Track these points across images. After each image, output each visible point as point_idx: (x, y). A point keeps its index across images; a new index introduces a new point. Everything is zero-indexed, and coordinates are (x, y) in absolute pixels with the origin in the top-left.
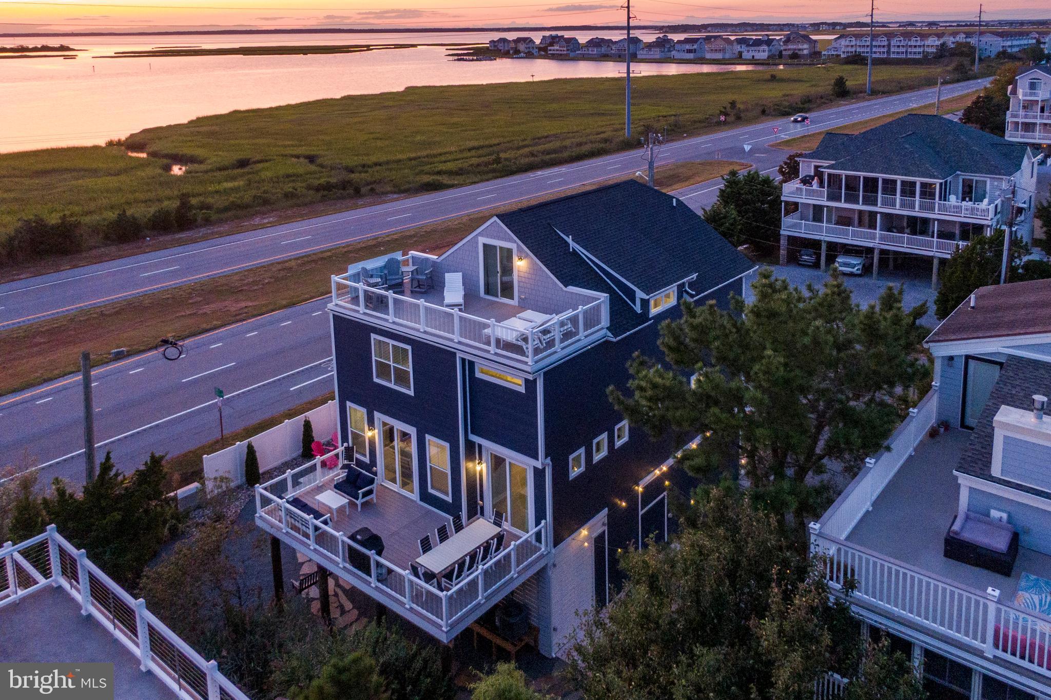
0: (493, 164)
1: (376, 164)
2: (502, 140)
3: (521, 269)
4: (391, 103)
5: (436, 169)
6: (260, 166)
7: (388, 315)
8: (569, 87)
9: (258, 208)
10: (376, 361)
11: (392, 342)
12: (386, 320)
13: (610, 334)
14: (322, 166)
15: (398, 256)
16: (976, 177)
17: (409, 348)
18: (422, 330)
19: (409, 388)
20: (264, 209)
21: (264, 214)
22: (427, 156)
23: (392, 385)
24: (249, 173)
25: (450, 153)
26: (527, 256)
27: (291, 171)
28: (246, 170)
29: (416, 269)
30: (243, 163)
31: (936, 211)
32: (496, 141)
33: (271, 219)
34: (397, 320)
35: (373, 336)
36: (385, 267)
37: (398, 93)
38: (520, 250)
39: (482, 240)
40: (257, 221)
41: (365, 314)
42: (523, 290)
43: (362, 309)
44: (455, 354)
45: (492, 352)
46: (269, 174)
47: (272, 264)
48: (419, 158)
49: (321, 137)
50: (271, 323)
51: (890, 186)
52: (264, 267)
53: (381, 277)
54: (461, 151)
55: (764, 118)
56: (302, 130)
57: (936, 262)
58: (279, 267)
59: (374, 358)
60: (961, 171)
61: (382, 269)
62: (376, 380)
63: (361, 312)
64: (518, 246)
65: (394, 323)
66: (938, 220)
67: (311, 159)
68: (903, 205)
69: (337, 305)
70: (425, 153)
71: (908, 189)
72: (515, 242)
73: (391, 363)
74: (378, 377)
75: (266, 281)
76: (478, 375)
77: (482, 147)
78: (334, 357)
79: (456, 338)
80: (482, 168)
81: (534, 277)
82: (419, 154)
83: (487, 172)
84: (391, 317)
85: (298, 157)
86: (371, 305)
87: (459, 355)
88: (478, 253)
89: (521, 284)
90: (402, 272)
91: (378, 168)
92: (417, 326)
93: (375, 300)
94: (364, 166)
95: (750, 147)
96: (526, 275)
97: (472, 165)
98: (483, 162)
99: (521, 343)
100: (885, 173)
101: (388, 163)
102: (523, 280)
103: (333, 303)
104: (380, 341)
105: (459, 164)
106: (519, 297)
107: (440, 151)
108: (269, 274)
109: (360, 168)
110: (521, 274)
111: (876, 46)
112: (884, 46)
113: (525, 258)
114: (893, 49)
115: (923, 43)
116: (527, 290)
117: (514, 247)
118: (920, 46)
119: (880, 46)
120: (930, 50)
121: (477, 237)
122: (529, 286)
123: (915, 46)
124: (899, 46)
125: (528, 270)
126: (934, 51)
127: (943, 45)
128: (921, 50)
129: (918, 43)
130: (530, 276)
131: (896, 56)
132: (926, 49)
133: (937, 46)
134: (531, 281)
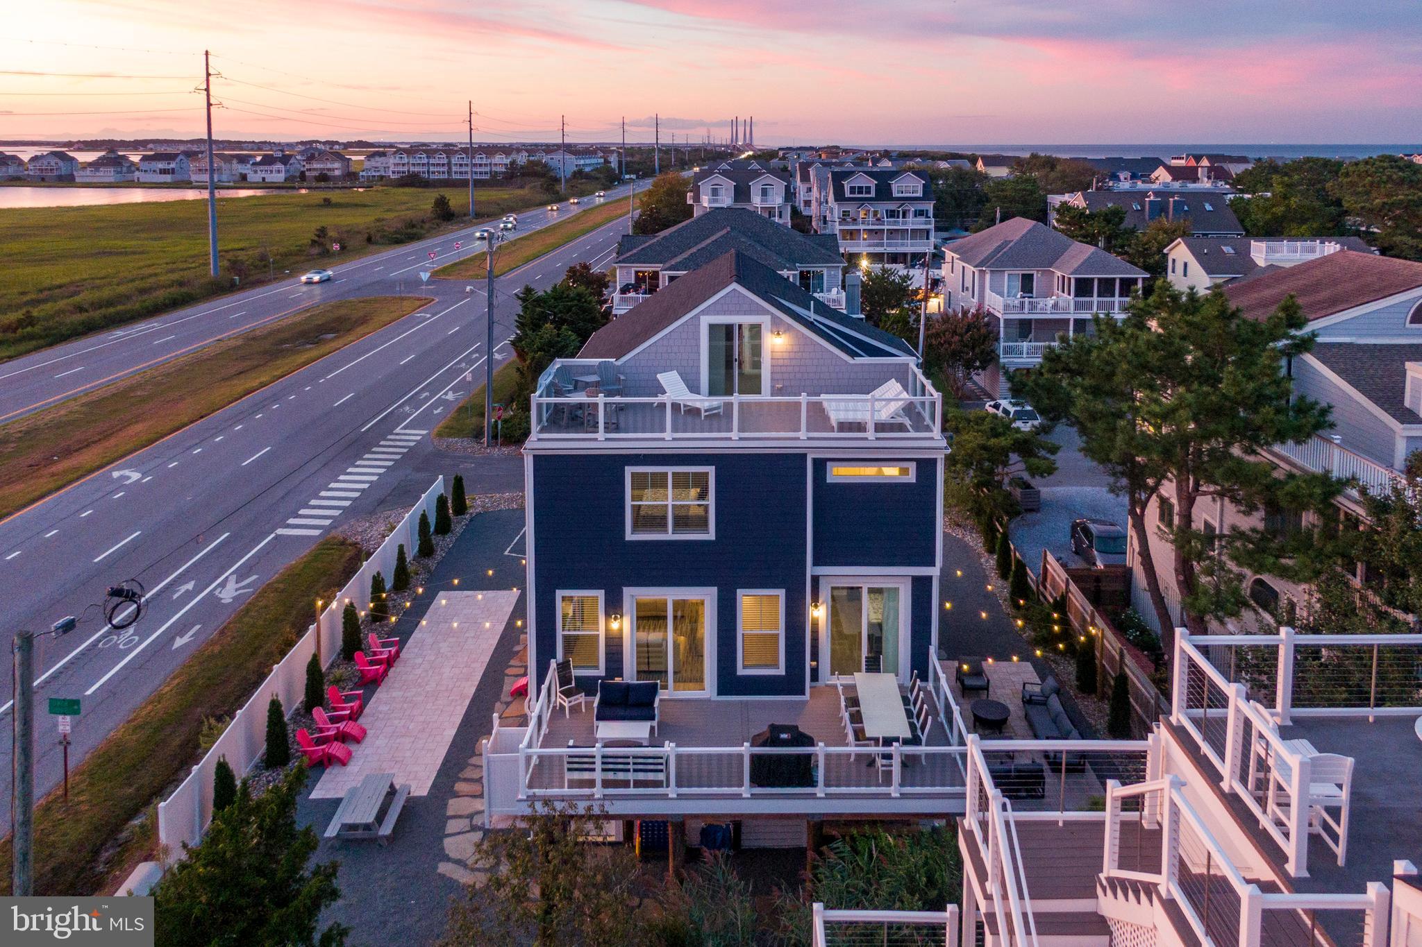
3: (776, 348)
7: (662, 431)
11: (672, 470)
12: (660, 440)
16: (813, 269)
17: (710, 469)
18: (734, 438)
26: (789, 328)
34: (680, 435)
35: (630, 470)
38: (775, 321)
39: (706, 321)
41: (609, 440)
42: (779, 376)
43: (601, 434)
44: (804, 455)
45: (872, 438)
55: (372, 248)
60: (800, 263)
63: (601, 438)
64: (774, 318)
65: (675, 440)
72: (768, 312)
73: (669, 502)
76: (832, 478)
79: (803, 434)
81: (799, 355)
84: (667, 434)
87: (812, 455)
89: (777, 369)
92: (723, 434)
95: (428, 274)
96: (786, 355)
102: (781, 362)
104: (645, 474)
106: (771, 387)
110: (777, 355)
111: (433, 165)
112: (443, 165)
113: (785, 332)
114: (454, 169)
115: (489, 161)
116: (786, 376)
117: (765, 320)
118: (486, 165)
119: (438, 165)
120: (498, 169)
121: (697, 317)
122: (790, 369)
123: (481, 165)
124: (461, 165)
125: (789, 348)
126: (504, 170)
127: (513, 163)
128: (487, 169)
129: (484, 161)
130: (792, 355)
131: (458, 177)
132: (494, 169)
133: (506, 165)
134: (794, 362)
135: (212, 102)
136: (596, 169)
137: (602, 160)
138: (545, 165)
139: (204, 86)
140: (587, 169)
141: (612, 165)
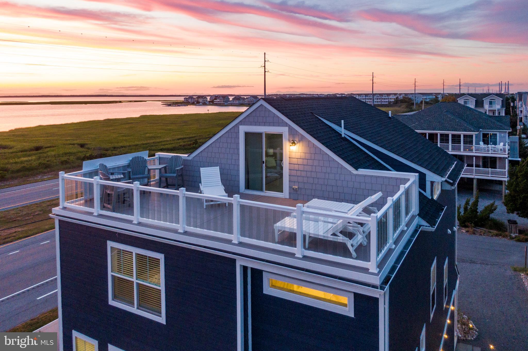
0: (193, 144)
1: (122, 147)
2: (196, 135)
3: (293, 155)
4: (133, 122)
5: (159, 148)
6: (48, 149)
7: (133, 214)
8: (228, 115)
9: (41, 170)
10: (113, 277)
11: (135, 250)
12: (130, 222)
13: (424, 223)
14: (88, 148)
15: (144, 155)
16: (491, 132)
17: (161, 257)
18: (181, 231)
19: (159, 313)
20: (45, 170)
21: (45, 173)
22: (154, 143)
23: (134, 310)
24: (40, 153)
25: (167, 141)
26: (302, 139)
27: (68, 151)
28: (39, 151)
29: (165, 167)
30: (37, 149)
31: (474, 151)
32: (194, 136)
33: (50, 176)
34: (144, 220)
35: (110, 244)
36: (128, 166)
37: (136, 118)
38: (292, 132)
39: (243, 129)
40: (39, 177)
41: (100, 216)
42: (295, 179)
43: (96, 210)
44: (234, 261)
45: (299, 255)
46: (53, 153)
47: (43, 202)
48: (149, 143)
49: (90, 136)
50: (33, 243)
51: (445, 138)
52: (37, 204)
53: (123, 174)
54: (173, 140)
56: (79, 133)
57: (475, 182)
58: (48, 203)
59: (110, 273)
60: (482, 129)
61: (125, 167)
62: (112, 302)
63: (96, 214)
64: (291, 129)
65: (140, 224)
66: (475, 156)
67: (82, 146)
68: (453, 149)
69: (65, 208)
70: (152, 141)
71: (456, 139)
72: (286, 125)
73: (134, 279)
74: (115, 297)
75: (37, 213)
76: (268, 290)
77: (186, 138)
78: (58, 276)
79: (235, 237)
80: (186, 147)
81: (310, 162)
82: (148, 142)
83: (190, 149)
84: (136, 217)
85: (74, 144)
86: (109, 206)
87: (240, 263)
88: (238, 144)
89: (294, 173)
90: (149, 170)
91: (124, 148)
92: (174, 226)
93: (114, 199)
94: (115, 148)
96: (300, 162)
97: (180, 145)
98: (187, 144)
99: (341, 238)
100: (442, 130)
101: (130, 146)
102: (296, 167)
103: (61, 207)
104: (119, 251)
105: (173, 145)
106: (290, 187)
107: (161, 140)
108: (39, 209)
109: (112, 149)
110: (295, 161)
111: (367, 99)
112: (371, 99)
113: (299, 141)
114: (375, 100)
115: (388, 97)
116: (300, 179)
117: (284, 131)
118: (387, 99)
119: (369, 99)
120: (392, 100)
121: (237, 126)
122: (304, 174)
123: (385, 99)
124: (377, 99)
125: (303, 155)
126: (393, 101)
127: (397, 98)
128: (388, 100)
129: (386, 98)
130: (305, 162)
131: (376, 103)
132: (390, 100)
133: (394, 99)
134: (307, 168)
135: (266, 71)
136: (431, 100)
137: (435, 97)
138: (410, 99)
139: (264, 65)
140: (428, 100)
141: (439, 99)
